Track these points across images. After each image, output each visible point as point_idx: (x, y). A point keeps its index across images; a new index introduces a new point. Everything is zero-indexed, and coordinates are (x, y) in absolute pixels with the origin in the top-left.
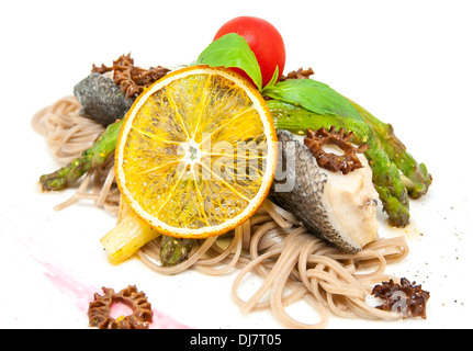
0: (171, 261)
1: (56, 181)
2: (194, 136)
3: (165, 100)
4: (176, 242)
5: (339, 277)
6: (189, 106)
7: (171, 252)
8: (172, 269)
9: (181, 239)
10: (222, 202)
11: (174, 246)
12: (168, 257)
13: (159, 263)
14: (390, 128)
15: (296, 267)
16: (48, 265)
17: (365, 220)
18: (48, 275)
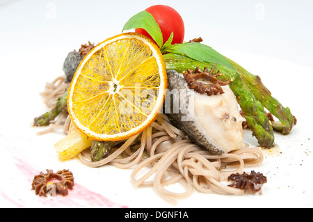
0: (96, 158)
1: (42, 120)
2: (116, 76)
3: (102, 56)
4: (99, 145)
5: (203, 166)
6: (116, 59)
7: (96, 151)
8: (97, 163)
9: (103, 142)
10: (131, 118)
11: (98, 147)
12: (95, 155)
13: (90, 160)
14: (258, 78)
15: (176, 161)
16: (20, 160)
17: (226, 129)
18: (17, 165)
